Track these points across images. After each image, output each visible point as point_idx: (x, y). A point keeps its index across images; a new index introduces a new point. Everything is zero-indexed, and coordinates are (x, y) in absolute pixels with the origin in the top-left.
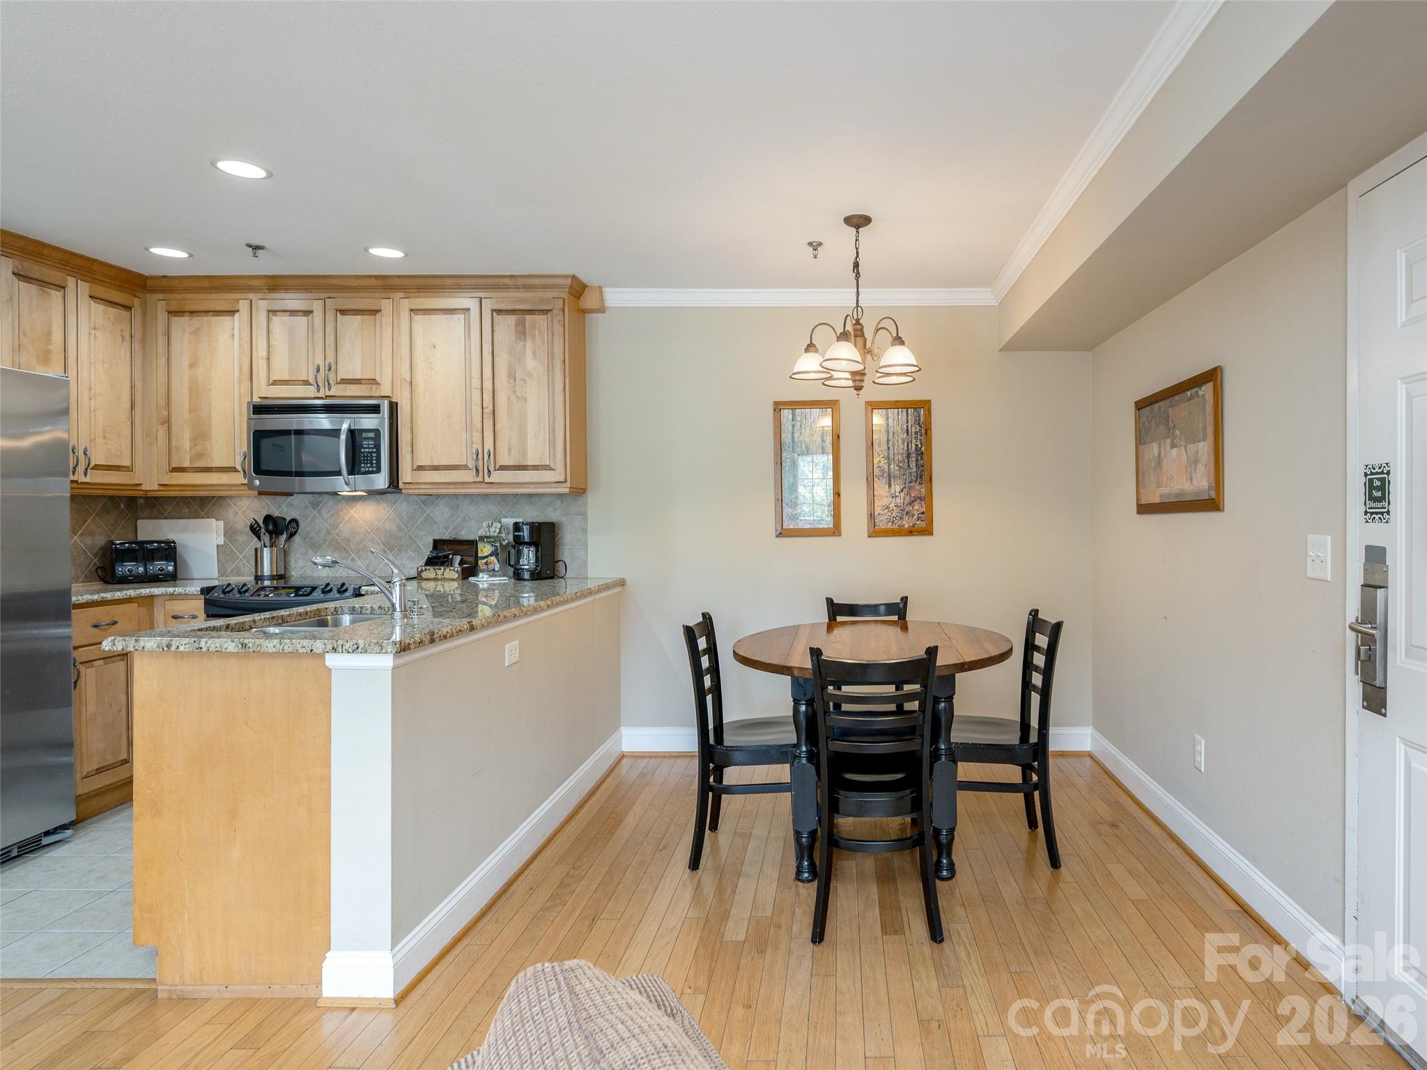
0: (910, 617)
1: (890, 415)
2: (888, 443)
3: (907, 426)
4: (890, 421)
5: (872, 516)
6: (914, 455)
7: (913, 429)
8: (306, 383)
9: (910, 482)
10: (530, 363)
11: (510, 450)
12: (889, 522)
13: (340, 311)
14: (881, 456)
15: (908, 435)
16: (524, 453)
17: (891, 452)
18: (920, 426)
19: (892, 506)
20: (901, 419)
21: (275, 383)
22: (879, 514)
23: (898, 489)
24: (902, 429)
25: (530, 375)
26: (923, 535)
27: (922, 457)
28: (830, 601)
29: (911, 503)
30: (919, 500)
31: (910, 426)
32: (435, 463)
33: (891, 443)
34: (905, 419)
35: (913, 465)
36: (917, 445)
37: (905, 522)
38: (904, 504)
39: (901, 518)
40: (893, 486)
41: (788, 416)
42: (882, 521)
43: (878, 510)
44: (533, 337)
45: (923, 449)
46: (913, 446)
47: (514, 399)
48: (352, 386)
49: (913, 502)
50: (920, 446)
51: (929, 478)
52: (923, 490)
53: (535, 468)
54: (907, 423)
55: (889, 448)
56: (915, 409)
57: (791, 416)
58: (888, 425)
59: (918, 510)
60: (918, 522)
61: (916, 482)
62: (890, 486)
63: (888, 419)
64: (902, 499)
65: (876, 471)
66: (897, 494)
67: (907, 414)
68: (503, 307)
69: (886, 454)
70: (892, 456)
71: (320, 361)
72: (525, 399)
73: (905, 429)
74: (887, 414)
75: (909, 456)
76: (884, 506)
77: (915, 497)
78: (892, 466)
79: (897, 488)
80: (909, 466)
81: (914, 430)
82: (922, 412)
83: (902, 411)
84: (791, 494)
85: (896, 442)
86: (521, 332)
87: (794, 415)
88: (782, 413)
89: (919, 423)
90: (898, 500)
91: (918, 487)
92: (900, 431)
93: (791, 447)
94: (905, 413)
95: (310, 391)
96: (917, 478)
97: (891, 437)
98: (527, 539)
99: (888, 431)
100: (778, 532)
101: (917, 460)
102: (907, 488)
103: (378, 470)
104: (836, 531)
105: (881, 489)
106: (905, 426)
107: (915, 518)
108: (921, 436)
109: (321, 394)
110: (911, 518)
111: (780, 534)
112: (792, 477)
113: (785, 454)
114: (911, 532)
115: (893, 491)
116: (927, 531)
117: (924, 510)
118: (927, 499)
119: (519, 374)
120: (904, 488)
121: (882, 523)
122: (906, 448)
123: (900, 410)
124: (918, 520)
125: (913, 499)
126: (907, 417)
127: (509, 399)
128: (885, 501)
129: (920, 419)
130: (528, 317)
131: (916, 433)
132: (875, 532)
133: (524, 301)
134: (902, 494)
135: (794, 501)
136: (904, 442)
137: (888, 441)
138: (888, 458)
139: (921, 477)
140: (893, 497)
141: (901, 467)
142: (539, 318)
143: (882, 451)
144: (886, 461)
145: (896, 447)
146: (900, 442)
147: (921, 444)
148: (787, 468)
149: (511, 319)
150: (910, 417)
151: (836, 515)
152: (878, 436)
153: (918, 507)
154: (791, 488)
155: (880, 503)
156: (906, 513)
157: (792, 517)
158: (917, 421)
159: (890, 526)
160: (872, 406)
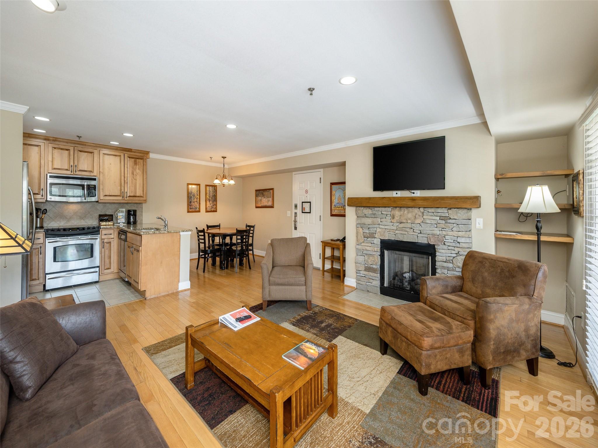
0: (221, 227)
5: (206, 208)
8: (67, 170)
10: (138, 171)
11: (132, 192)
13: (79, 151)
16: (136, 193)
20: (212, 189)
21: (55, 169)
22: (208, 208)
24: (212, 191)
25: (137, 174)
27: (215, 196)
28: (207, 225)
29: (213, 206)
32: (110, 195)
35: (214, 198)
44: (139, 165)
46: (214, 194)
47: (133, 179)
48: (84, 172)
51: (216, 201)
52: (216, 203)
53: (139, 197)
56: (214, 187)
58: (209, 190)
62: (210, 202)
65: (207, 199)
66: (211, 204)
68: (131, 156)
70: (210, 196)
71: (72, 164)
72: (136, 180)
74: (209, 188)
75: (213, 196)
77: (214, 204)
78: (210, 198)
83: (212, 187)
85: (211, 193)
86: (135, 163)
87: (191, 186)
88: (189, 186)
93: (191, 193)
95: (69, 172)
98: (132, 214)
102: (213, 202)
103: (96, 196)
104: (199, 211)
105: (208, 203)
109: (72, 173)
113: (189, 195)
116: (216, 211)
118: (216, 205)
119: (135, 173)
121: (208, 210)
124: (215, 209)
127: (132, 179)
128: (209, 205)
130: (137, 160)
131: (214, 192)
132: (207, 212)
133: (136, 155)
135: (191, 205)
141: (212, 198)
142: (140, 160)
143: (208, 195)
148: (190, 198)
149: (133, 160)
151: (200, 208)
152: (208, 192)
153: (214, 206)
154: (191, 202)
155: (208, 206)
156: (212, 208)
157: (191, 208)
158: (215, 189)
159: (209, 210)
160: (207, 186)
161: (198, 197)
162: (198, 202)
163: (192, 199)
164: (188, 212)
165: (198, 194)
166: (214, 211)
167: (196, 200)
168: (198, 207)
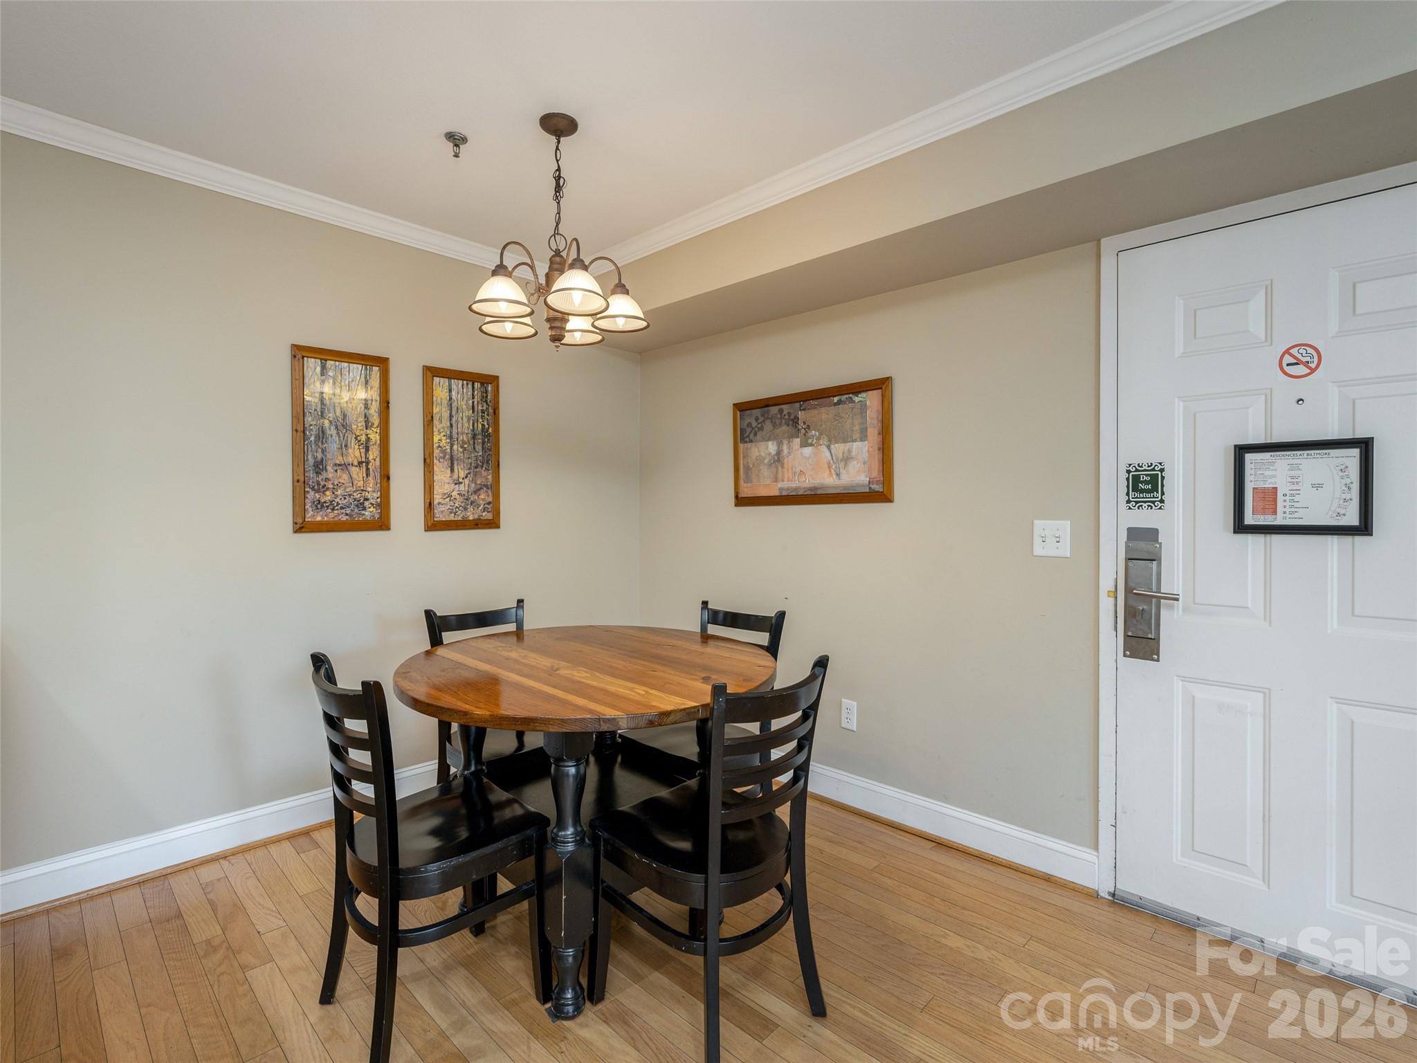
1: (454, 386)
2: (451, 420)
3: (473, 402)
4: (453, 393)
5: (430, 507)
6: (480, 437)
7: (480, 406)
9: (476, 468)
12: (451, 513)
14: (442, 434)
15: (473, 412)
17: (455, 431)
18: (487, 404)
19: (455, 494)
20: (467, 393)
22: (439, 503)
23: (462, 475)
24: (467, 404)
26: (490, 528)
27: (488, 440)
29: (476, 491)
30: (485, 489)
31: (476, 403)
33: (454, 419)
34: (470, 393)
35: (479, 448)
36: (483, 425)
37: (469, 514)
38: (468, 492)
39: (465, 509)
40: (456, 470)
41: (315, 369)
42: (442, 512)
43: (437, 499)
45: (490, 430)
46: (480, 426)
49: (479, 490)
50: (487, 426)
51: (497, 463)
52: (490, 477)
54: (473, 398)
55: (451, 425)
56: (482, 384)
57: (318, 369)
58: (451, 399)
59: (483, 500)
60: (484, 514)
61: (482, 467)
62: (452, 470)
63: (450, 391)
64: (466, 486)
65: (437, 452)
66: (461, 480)
67: (473, 388)
69: (448, 433)
70: (455, 436)
73: (471, 405)
74: (450, 385)
75: (474, 437)
76: (445, 494)
77: (480, 484)
78: (455, 447)
79: (461, 472)
80: (474, 448)
81: (480, 408)
82: (490, 388)
83: (467, 384)
84: (318, 473)
85: (460, 419)
87: (323, 367)
88: (305, 362)
89: (486, 401)
90: (462, 487)
91: (484, 473)
92: (464, 407)
93: (319, 410)
94: (470, 386)
96: (483, 463)
97: (454, 412)
99: (451, 405)
100: (298, 526)
101: (483, 443)
104: (382, 524)
105: (442, 474)
106: (471, 402)
107: (480, 508)
108: (488, 415)
110: (476, 509)
111: (301, 528)
112: (320, 450)
113: (310, 419)
114: (477, 525)
115: (455, 476)
116: (493, 524)
117: (490, 499)
118: (495, 488)
120: (469, 473)
121: (441, 514)
122: (471, 427)
123: (465, 382)
124: (484, 511)
125: (478, 487)
126: (473, 391)
128: (447, 488)
129: (487, 397)
131: (483, 411)
132: (433, 525)
134: (467, 481)
135: (322, 483)
136: (468, 421)
137: (451, 416)
138: (451, 437)
139: (488, 462)
140: (456, 484)
141: (465, 449)
143: (443, 428)
144: (448, 441)
145: (460, 425)
146: (465, 420)
147: (488, 424)
148: (312, 438)
150: (476, 392)
151: (384, 504)
152: (440, 410)
153: (484, 497)
154: (319, 467)
155: (438, 491)
156: (468, 501)
157: (319, 505)
158: (484, 398)
159: (452, 517)
160: (432, 372)
161: (375, 437)
162: (375, 464)
163: (333, 445)
164: (302, 527)
165: (375, 420)
166: (477, 524)
167: (354, 453)
168: (374, 496)
